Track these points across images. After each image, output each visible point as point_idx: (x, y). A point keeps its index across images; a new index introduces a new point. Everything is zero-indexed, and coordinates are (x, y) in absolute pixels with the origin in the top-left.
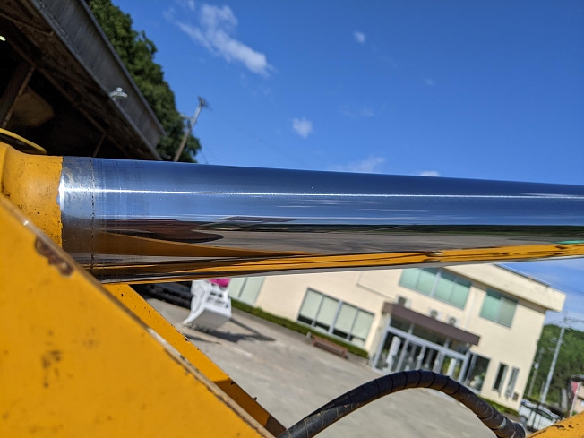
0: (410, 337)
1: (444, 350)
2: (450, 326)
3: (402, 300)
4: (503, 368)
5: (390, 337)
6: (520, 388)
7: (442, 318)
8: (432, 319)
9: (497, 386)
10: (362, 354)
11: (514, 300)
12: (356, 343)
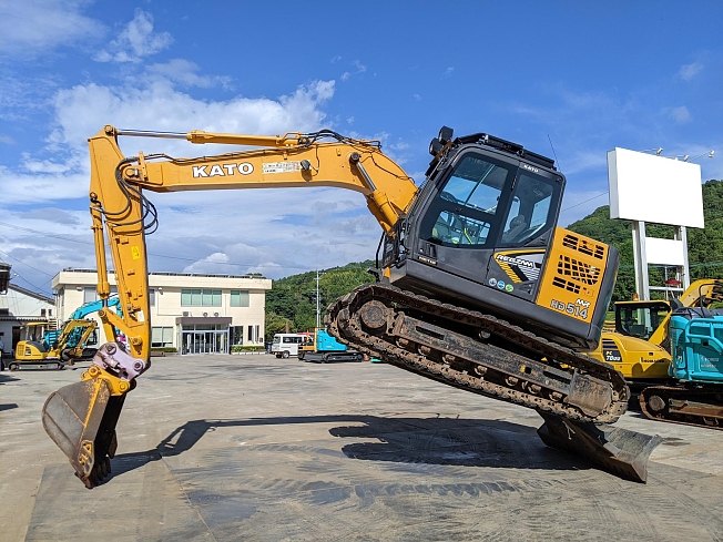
0: (195, 332)
1: (215, 332)
2: (217, 318)
3: (186, 314)
4: (250, 328)
5: (185, 336)
6: (262, 335)
7: (211, 315)
8: (205, 318)
9: (250, 339)
10: (173, 350)
11: (247, 291)
12: (166, 346)
